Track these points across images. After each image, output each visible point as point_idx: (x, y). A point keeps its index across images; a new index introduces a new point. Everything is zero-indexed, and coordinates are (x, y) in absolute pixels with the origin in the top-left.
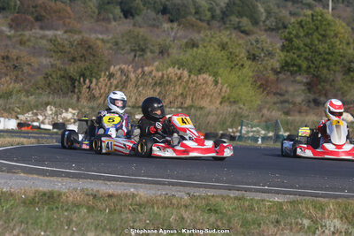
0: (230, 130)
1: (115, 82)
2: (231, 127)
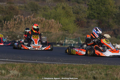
0: (61, 41)
1: (16, 22)
2: (62, 40)
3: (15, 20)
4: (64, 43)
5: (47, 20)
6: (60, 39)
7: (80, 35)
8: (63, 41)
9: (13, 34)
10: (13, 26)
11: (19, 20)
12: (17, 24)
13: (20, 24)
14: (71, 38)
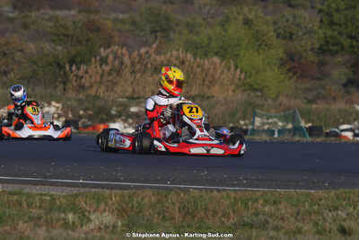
0: (242, 122)
1: (107, 68)
2: (244, 119)
3: (104, 61)
4: (250, 127)
5: (198, 59)
6: (239, 114)
7: (299, 103)
8: (247, 122)
9: (99, 103)
10: (98, 79)
11: (116, 63)
12: (110, 74)
13: (119, 72)
14: (273, 111)
